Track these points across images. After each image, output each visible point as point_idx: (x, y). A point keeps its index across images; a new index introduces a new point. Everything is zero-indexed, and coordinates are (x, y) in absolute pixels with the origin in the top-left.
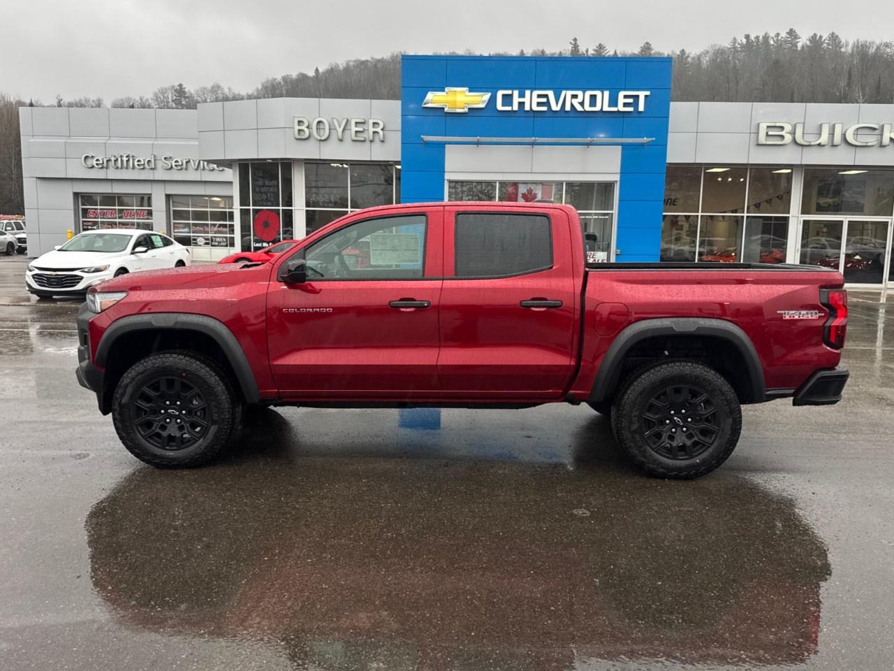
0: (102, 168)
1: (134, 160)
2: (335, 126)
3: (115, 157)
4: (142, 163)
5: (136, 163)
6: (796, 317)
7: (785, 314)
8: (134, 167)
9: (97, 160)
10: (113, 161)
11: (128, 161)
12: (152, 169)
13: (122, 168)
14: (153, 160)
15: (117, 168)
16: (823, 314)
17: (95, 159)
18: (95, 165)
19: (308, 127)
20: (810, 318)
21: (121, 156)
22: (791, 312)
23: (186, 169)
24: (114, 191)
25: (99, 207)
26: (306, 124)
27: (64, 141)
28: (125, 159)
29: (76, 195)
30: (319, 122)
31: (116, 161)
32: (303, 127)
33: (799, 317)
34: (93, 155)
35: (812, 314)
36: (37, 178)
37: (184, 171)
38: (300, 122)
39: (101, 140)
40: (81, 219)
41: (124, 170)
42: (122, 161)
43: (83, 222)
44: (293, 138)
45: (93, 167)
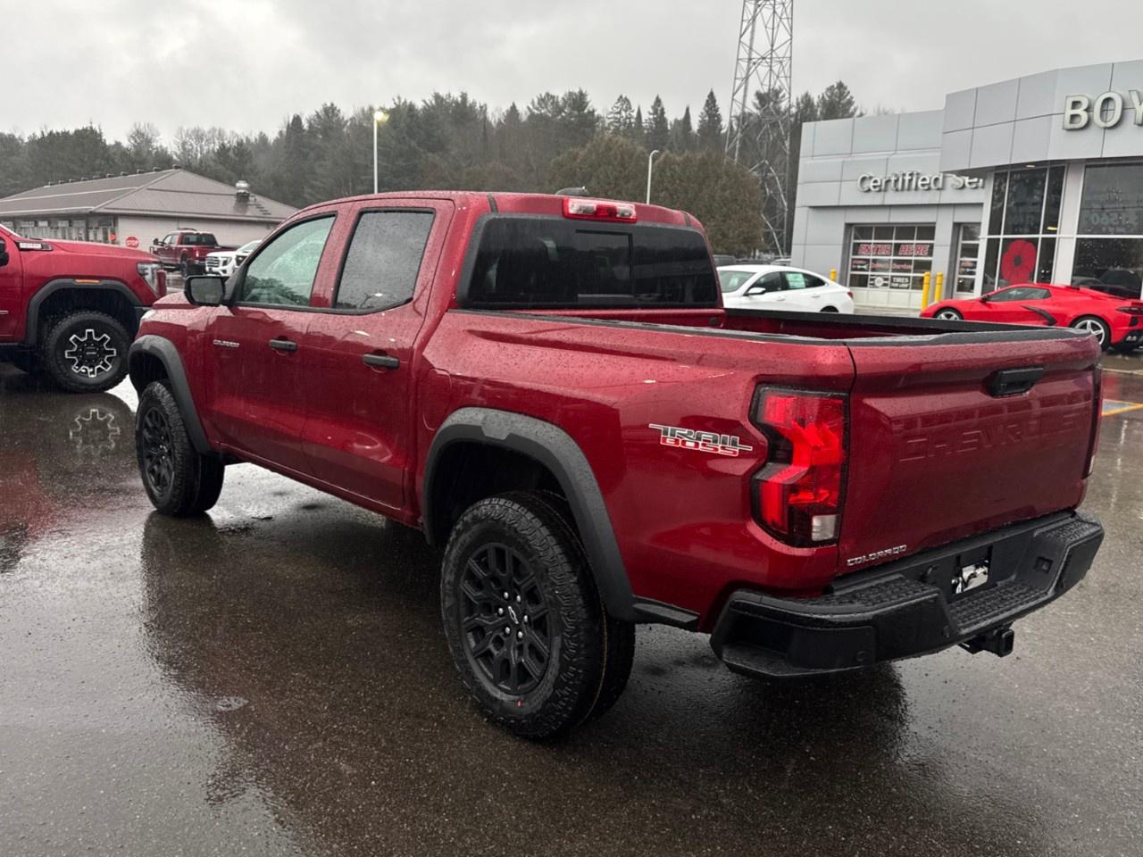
0: (880, 191)
1: (918, 179)
2: (1133, 104)
3: (896, 175)
4: (928, 182)
5: (920, 183)
6: (690, 445)
7: (666, 433)
8: (917, 188)
9: (875, 181)
10: (893, 182)
11: (910, 181)
12: (938, 189)
13: (903, 189)
14: (941, 178)
15: (897, 190)
16: (750, 449)
17: (874, 179)
18: (872, 189)
19: (1087, 110)
20: (720, 451)
21: (904, 175)
22: (679, 431)
23: (983, 187)
24: (892, 220)
25: (873, 241)
26: (1085, 106)
27: (841, 160)
28: (907, 178)
29: (848, 226)
30: (1107, 100)
31: (896, 181)
32: (1080, 111)
33: (697, 445)
34: (871, 175)
35: (724, 442)
36: (811, 207)
37: (980, 190)
38: (1075, 104)
39: (883, 155)
40: (851, 257)
41: (906, 192)
42: (904, 181)
43: (853, 260)
44: (1061, 127)
45: (869, 190)
